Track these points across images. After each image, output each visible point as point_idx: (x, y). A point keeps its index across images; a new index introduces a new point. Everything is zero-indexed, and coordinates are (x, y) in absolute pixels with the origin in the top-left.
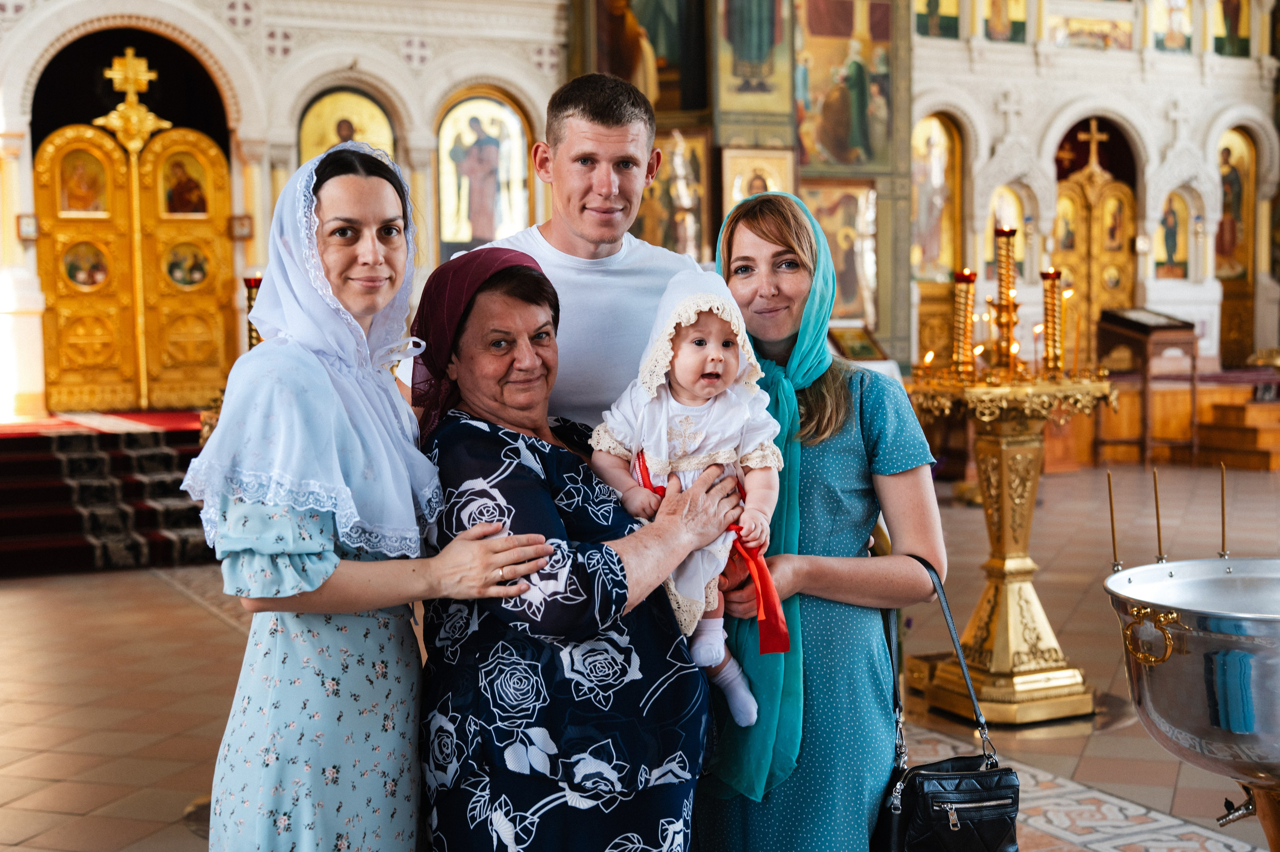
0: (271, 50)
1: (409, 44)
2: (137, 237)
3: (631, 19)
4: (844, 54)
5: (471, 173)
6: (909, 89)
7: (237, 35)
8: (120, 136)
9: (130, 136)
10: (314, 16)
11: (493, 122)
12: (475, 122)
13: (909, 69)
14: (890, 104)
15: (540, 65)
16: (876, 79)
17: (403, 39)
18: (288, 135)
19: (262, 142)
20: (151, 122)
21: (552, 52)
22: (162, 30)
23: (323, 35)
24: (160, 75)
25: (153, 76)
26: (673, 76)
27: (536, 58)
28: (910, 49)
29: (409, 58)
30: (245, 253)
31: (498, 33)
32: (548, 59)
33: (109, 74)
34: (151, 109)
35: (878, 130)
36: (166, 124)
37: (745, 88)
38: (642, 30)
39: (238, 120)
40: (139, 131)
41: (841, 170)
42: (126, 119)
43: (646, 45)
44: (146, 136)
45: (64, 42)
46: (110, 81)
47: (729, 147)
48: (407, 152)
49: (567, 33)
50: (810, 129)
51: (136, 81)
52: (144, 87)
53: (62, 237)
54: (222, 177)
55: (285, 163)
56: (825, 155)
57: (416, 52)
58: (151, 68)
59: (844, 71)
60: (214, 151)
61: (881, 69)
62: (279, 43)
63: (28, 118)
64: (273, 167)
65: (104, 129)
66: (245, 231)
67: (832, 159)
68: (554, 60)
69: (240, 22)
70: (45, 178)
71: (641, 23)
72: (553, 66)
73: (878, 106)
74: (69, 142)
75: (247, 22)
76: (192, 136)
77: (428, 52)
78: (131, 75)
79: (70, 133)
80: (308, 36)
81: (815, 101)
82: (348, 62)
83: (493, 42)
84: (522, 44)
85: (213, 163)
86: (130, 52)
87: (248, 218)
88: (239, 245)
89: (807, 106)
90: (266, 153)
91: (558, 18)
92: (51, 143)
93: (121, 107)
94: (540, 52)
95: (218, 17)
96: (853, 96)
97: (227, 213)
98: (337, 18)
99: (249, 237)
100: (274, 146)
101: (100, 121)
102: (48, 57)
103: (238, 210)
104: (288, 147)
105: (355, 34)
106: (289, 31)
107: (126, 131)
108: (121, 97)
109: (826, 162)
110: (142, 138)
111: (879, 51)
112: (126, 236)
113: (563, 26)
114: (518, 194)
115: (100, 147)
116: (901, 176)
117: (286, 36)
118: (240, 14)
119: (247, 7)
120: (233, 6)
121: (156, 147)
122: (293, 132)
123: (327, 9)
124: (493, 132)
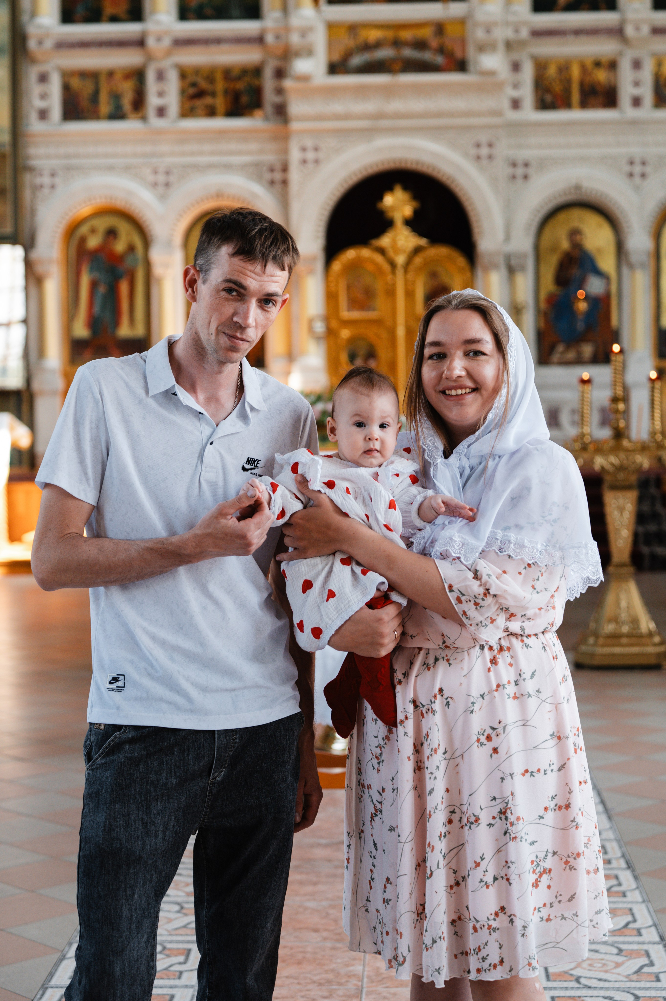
0: (512, 177)
1: (631, 163)
2: (402, 332)
7: (482, 169)
8: (391, 253)
9: (396, 253)
10: (549, 147)
17: (625, 159)
18: (526, 246)
19: (500, 253)
20: (414, 241)
22: (424, 169)
23: (557, 162)
25: (415, 206)
29: (631, 175)
33: (382, 204)
34: (414, 231)
36: (426, 242)
39: (481, 234)
40: (404, 249)
42: (395, 240)
44: (410, 252)
46: (383, 210)
48: (627, 254)
51: (404, 210)
52: (409, 215)
53: (345, 333)
55: (523, 268)
57: (637, 169)
58: (413, 199)
60: (462, 262)
62: (520, 171)
63: (322, 242)
64: (511, 271)
65: (377, 248)
69: (484, 158)
74: (351, 261)
75: (490, 157)
76: (445, 250)
78: (399, 205)
79: (352, 253)
80: (543, 164)
85: (459, 270)
86: (397, 187)
90: (504, 261)
93: (390, 232)
95: (466, 155)
98: (568, 147)
100: (511, 255)
101: (374, 243)
106: (528, 160)
107: (394, 249)
108: (391, 223)
110: (407, 253)
112: (392, 332)
115: (373, 263)
117: (526, 165)
118: (484, 151)
119: (490, 145)
120: (478, 145)
121: (418, 260)
122: (531, 242)
123: (561, 140)
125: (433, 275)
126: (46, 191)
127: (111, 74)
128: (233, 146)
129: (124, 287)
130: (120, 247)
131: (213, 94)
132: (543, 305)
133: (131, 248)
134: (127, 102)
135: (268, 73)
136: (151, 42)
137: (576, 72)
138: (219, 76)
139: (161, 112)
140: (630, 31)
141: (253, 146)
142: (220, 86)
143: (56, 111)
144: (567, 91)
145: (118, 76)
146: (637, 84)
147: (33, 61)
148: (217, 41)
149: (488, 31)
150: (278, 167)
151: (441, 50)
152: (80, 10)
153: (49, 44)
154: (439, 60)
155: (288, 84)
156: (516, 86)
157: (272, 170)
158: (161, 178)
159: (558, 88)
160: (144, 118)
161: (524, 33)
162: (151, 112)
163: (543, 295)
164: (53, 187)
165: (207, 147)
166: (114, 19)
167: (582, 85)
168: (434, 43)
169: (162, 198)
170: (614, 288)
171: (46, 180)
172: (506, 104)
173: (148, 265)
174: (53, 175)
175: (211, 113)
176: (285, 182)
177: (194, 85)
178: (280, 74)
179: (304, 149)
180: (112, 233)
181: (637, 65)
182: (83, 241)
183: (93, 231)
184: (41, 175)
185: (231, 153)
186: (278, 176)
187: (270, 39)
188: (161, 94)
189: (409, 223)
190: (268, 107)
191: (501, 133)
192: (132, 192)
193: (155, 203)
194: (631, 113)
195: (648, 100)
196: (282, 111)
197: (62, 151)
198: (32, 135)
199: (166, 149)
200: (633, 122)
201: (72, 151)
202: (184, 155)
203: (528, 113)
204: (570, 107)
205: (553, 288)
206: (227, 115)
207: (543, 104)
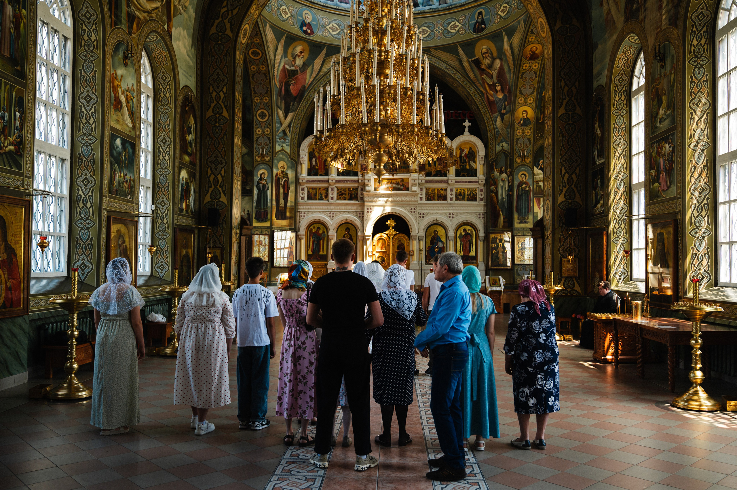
0: (420, 217)
2: (391, 255)
3: (498, 207)
5: (463, 241)
7: (412, 215)
10: (430, 210)
11: (469, 230)
12: (465, 230)
15: (480, 217)
17: (449, 213)
19: (417, 236)
20: (395, 232)
21: (482, 215)
22: (398, 215)
23: (431, 214)
25: (396, 223)
26: (506, 220)
29: (450, 217)
31: (470, 211)
34: (395, 230)
36: (398, 233)
37: (521, 222)
38: (500, 210)
39: (412, 232)
40: (392, 234)
42: (390, 232)
43: (501, 213)
44: (394, 235)
45: (379, 218)
46: (387, 224)
47: (516, 236)
48: (448, 236)
49: (486, 210)
51: (392, 225)
52: (394, 225)
54: (408, 243)
55: (422, 240)
57: (451, 216)
60: (407, 238)
62: (422, 215)
63: (372, 232)
64: (419, 240)
65: (386, 234)
70: (374, 244)
71: (500, 208)
72: (482, 218)
74: (379, 236)
75: (414, 212)
76: (402, 235)
77: (454, 216)
78: (391, 223)
79: (379, 234)
80: (428, 214)
82: (436, 219)
83: (468, 213)
84: (475, 213)
85: (407, 240)
86: (391, 219)
87: (413, 251)
90: (418, 238)
91: (484, 207)
92: (376, 236)
93: (389, 229)
94: (479, 215)
95: (408, 212)
98: (434, 210)
99: (413, 255)
100: (420, 236)
101: (385, 232)
102: (376, 221)
103: (411, 250)
104: (423, 236)
107: (390, 234)
108: (389, 227)
112: (389, 255)
115: (385, 237)
117: (423, 214)
118: (413, 210)
119: (414, 209)
120: (412, 209)
121: (396, 237)
122: (424, 233)
123: (432, 208)
124: (469, 232)
125: (400, 241)
126: (303, 217)
127: (320, 188)
128: (350, 207)
129: (321, 242)
130: (321, 232)
131: (346, 194)
132: (427, 249)
133: (324, 232)
134: (324, 196)
135: (359, 189)
136: (330, 181)
137: (436, 192)
138: (347, 190)
139: (332, 198)
140: (450, 182)
141: (355, 208)
142: (347, 192)
143: (306, 198)
144: (434, 196)
145: (322, 189)
146: (451, 195)
147: (301, 185)
148: (347, 181)
149: (414, 181)
151: (403, 185)
152: (313, 172)
153: (304, 181)
154: (402, 187)
155: (364, 193)
156: (421, 194)
157: (360, 214)
158: (332, 215)
159: (432, 195)
160: (328, 200)
161: (423, 182)
162: (330, 198)
163: (427, 247)
164: (304, 216)
165: (343, 208)
166: (321, 175)
167: (437, 194)
168: (401, 184)
169: (332, 220)
170: (445, 245)
171: (303, 215)
172: (419, 199)
173: (328, 236)
174: (304, 213)
175: (345, 199)
176: (363, 217)
177: (341, 192)
178: (362, 190)
179: (368, 209)
180: (319, 228)
181: (451, 190)
182: (311, 230)
183: (314, 227)
184: (301, 213)
185: (350, 209)
186: (361, 215)
187: (360, 181)
188: (332, 194)
190: (359, 198)
191: (417, 206)
192: (324, 218)
193: (330, 221)
194: (450, 202)
195: (454, 199)
196: (362, 199)
197: (307, 207)
198: (300, 203)
199: (333, 207)
200: (450, 204)
201: (309, 207)
202: (337, 209)
203: (424, 201)
204: (435, 200)
205: (430, 245)
206: (349, 200)
207: (428, 199)
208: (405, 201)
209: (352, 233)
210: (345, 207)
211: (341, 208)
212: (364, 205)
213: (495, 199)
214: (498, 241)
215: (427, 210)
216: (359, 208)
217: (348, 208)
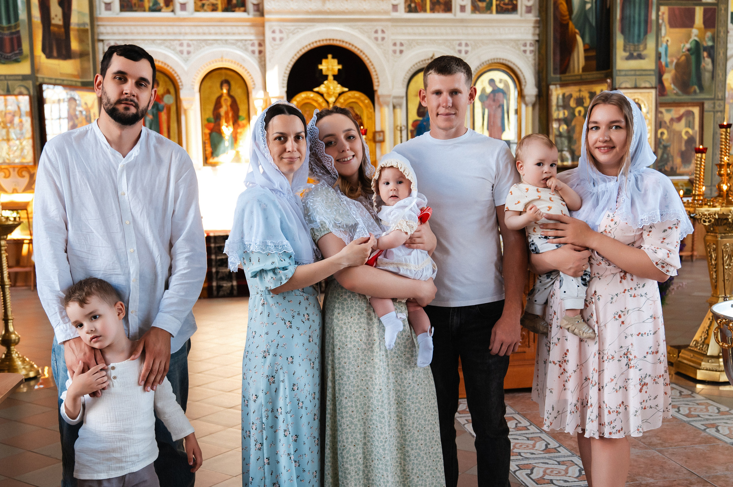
0: (395, 52)
1: (460, 45)
3: (571, 25)
4: (689, 37)
5: (489, 107)
6: (725, 53)
7: (378, 45)
8: (325, 95)
9: (329, 95)
10: (415, 34)
11: (501, 81)
12: (492, 82)
13: (726, 43)
14: (713, 62)
15: (525, 51)
16: (706, 49)
17: (458, 42)
18: (402, 92)
19: (389, 96)
20: (339, 88)
21: (531, 45)
22: (344, 45)
23: (418, 43)
24: (343, 67)
25: (340, 67)
27: (523, 48)
28: (727, 32)
29: (460, 52)
30: (381, 148)
31: (503, 37)
32: (529, 48)
33: (320, 67)
34: (339, 83)
35: (707, 76)
36: (346, 89)
37: (631, 57)
38: (577, 31)
39: (378, 86)
40: (334, 93)
41: (685, 98)
42: (328, 88)
43: (579, 38)
44: (337, 95)
45: (301, 53)
46: (321, 70)
49: (539, 35)
50: (668, 78)
51: (333, 70)
52: (336, 72)
54: (371, 113)
55: (400, 105)
56: (676, 90)
57: (464, 49)
58: (339, 63)
59: (688, 46)
60: (367, 101)
61: (710, 44)
62: (398, 48)
63: (285, 89)
64: (394, 107)
65: (318, 93)
66: (381, 138)
67: (680, 93)
68: (532, 48)
69: (380, 39)
71: (576, 27)
72: (531, 52)
73: (707, 63)
74: (303, 100)
75: (383, 39)
76: (357, 94)
77: (469, 49)
78: (330, 67)
79: (303, 95)
80: (411, 44)
81: (672, 62)
82: (431, 55)
83: (501, 41)
84: (516, 41)
85: (367, 107)
86: (330, 56)
87: (383, 132)
88: (378, 145)
89: (667, 65)
90: (391, 101)
91: (534, 27)
92: (295, 100)
93: (326, 82)
94: (525, 45)
95: (369, 38)
96: (693, 58)
97: (373, 130)
98: (425, 34)
99: (383, 141)
100: (395, 97)
101: (316, 89)
102: (294, 61)
103: (378, 129)
104: (402, 97)
105: (434, 41)
106: (403, 42)
107: (328, 93)
108: (326, 77)
109: (676, 94)
110: (335, 96)
111: (709, 34)
113: (537, 31)
114: (513, 117)
115: (316, 101)
116: (718, 100)
117: (402, 45)
118: (380, 35)
119: (383, 31)
120: (376, 32)
121: (341, 100)
122: (404, 90)
123: (421, 30)
124: (501, 86)
128: (229, 30)
129: (164, 116)
130: (160, 91)
132: (410, 127)
133: (167, 92)
139: (184, 7)
141: (241, 30)
143: (116, 5)
150: (256, 43)
157: (253, 45)
158: (185, 49)
162: (178, 7)
163: (411, 121)
165: (212, 30)
169: (186, 60)
172: (391, 7)
173: (178, 101)
175: (214, 9)
176: (262, 52)
179: (274, 32)
185: (228, 34)
186: (256, 48)
189: (336, 78)
190: (250, 7)
191: (389, 24)
192: (166, 56)
193: (182, 64)
194: (460, 15)
195: (469, 8)
196: (260, 10)
197: (121, 30)
198: (102, 19)
199: (187, 30)
200: (462, 21)
201: (128, 30)
202: (198, 34)
203: (402, 14)
204: (425, 11)
205: (416, 117)
206: (226, 10)
207: (410, 10)
208: (361, 13)
209: (238, 92)
210: (217, 29)
211: (206, 30)
212: (263, 26)
213: (564, 7)
214: (572, 104)
215: (409, 34)
216: (253, 30)
217: (223, 30)
